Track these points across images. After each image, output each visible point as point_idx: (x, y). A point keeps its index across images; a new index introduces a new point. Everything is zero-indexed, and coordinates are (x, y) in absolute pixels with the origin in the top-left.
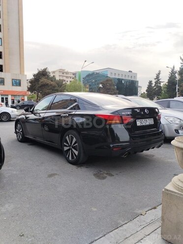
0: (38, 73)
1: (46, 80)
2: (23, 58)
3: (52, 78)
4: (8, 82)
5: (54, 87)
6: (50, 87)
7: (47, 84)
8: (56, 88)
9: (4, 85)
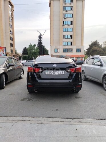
0: (92, 44)
1: (95, 47)
2: (83, 36)
3: (100, 46)
4: (74, 50)
5: (101, 51)
6: (98, 51)
7: (96, 50)
8: (102, 52)
9: (72, 52)
